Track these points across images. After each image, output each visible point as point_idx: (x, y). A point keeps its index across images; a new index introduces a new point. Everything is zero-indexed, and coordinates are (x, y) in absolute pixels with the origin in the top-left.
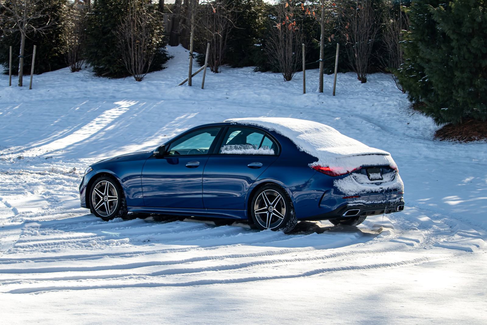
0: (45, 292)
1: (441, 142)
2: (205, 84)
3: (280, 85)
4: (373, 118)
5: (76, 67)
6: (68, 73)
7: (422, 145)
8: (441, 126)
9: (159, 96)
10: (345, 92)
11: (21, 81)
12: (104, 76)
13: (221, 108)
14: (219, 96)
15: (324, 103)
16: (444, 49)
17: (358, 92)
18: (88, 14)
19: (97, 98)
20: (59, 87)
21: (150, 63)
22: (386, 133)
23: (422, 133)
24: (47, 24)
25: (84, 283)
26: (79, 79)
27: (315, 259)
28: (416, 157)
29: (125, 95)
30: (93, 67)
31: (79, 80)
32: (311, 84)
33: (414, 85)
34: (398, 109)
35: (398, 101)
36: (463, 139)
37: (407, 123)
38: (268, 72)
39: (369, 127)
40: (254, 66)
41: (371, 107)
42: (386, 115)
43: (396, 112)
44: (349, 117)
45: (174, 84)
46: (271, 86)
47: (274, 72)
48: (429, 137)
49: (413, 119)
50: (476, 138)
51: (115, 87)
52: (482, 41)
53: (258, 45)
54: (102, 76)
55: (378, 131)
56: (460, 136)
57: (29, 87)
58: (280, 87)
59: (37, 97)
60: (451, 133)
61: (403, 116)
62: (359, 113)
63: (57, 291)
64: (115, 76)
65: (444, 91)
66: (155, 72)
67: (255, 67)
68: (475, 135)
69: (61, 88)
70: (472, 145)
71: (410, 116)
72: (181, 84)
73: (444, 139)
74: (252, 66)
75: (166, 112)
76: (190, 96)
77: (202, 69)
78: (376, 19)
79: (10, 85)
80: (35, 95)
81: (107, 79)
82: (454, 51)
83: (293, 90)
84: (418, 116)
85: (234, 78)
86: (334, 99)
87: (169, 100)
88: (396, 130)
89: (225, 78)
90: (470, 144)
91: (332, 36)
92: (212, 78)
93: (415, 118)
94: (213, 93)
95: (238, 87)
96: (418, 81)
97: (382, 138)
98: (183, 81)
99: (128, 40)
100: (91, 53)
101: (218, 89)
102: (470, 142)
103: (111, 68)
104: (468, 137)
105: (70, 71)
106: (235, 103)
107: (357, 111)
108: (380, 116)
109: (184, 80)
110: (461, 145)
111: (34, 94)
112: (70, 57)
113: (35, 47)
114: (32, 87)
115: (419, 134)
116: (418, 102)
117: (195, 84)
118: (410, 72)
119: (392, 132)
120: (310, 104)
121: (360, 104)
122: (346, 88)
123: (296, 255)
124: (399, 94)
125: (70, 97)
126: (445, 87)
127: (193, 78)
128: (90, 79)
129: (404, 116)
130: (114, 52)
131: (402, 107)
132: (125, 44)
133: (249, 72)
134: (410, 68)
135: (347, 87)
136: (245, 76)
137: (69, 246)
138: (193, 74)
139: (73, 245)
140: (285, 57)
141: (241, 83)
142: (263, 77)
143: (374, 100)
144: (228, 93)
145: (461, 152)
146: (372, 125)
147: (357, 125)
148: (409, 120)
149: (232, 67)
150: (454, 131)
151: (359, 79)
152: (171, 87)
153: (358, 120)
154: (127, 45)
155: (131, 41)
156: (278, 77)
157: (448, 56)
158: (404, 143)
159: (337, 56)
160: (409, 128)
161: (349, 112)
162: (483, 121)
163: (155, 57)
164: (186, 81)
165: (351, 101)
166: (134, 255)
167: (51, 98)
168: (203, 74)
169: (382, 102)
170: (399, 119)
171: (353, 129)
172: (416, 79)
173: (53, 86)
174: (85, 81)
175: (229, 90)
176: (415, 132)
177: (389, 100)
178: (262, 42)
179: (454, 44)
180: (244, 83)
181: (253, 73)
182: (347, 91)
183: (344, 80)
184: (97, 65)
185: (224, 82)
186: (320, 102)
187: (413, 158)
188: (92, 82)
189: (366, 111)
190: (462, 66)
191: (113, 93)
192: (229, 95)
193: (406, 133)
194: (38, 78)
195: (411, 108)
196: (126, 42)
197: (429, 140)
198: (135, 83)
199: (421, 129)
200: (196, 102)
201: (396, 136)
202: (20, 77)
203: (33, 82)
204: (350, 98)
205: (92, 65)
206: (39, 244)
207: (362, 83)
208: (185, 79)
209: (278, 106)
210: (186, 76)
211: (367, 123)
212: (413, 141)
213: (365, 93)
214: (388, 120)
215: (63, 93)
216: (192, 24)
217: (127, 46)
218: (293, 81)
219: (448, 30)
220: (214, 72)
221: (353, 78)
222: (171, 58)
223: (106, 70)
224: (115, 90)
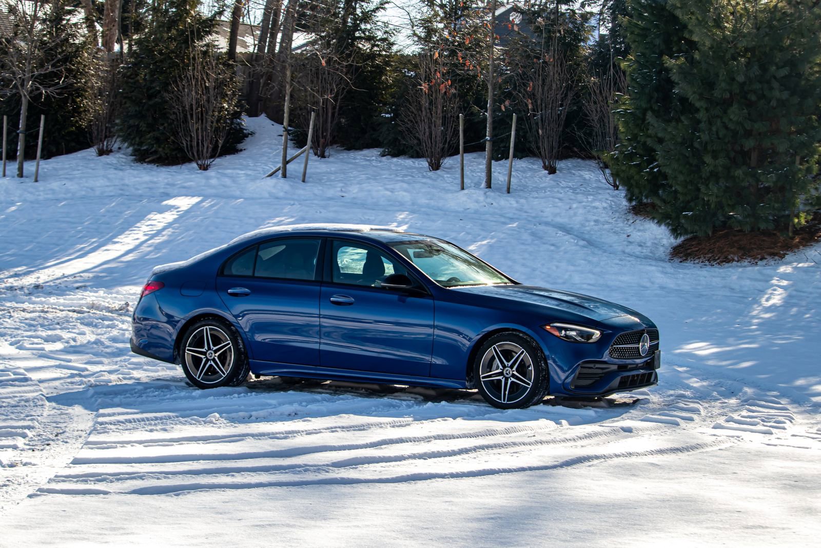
0: (189, 493)
1: (682, 264)
2: (307, 176)
3: (424, 177)
4: (572, 228)
5: (105, 148)
6: (93, 157)
7: (653, 268)
8: (680, 240)
9: (238, 193)
10: (524, 188)
11: (21, 169)
12: (150, 162)
13: (335, 212)
14: (331, 193)
15: (494, 204)
16: (686, 122)
17: (544, 188)
18: (123, 68)
19: (141, 196)
20: (81, 178)
21: (221, 142)
22: (596, 251)
23: (651, 250)
24: (61, 82)
25: (239, 479)
26: (110, 166)
27: (563, 441)
28: (647, 287)
29: (184, 191)
30: (131, 148)
31: (110, 168)
32: (470, 175)
33: (636, 177)
34: (611, 214)
35: (609, 202)
36: (715, 260)
37: (626, 236)
38: (402, 157)
39: (569, 242)
40: (381, 148)
41: (567, 210)
42: (592, 223)
43: (607, 218)
44: (535, 225)
45: (259, 175)
46: (410, 177)
47: (412, 157)
48: (663, 256)
49: (635, 229)
50: (736, 258)
51: (167, 178)
52: (745, 111)
53: (387, 116)
54: (145, 162)
55: (584, 247)
56: (710, 255)
57: (33, 178)
58: (424, 180)
59: (47, 194)
60: (697, 251)
61: (619, 225)
62: (549, 219)
63: (207, 491)
64: (167, 161)
65: (686, 187)
66: (228, 157)
67: (381, 150)
68: (734, 253)
69: (84, 180)
70: (730, 269)
71: (630, 225)
72: (270, 175)
73: (686, 260)
74: (377, 147)
75: (250, 218)
76: (286, 192)
77: (302, 153)
78: (570, 76)
79: (4, 175)
80: (43, 191)
81: (154, 167)
82: (702, 125)
83: (445, 185)
84: (642, 225)
85: (351, 166)
86: (509, 199)
87: (253, 199)
88: (611, 246)
89: (336, 165)
90: (728, 268)
91: (507, 103)
92: (317, 166)
93: (638, 228)
94: (321, 188)
95: (358, 179)
96: (642, 171)
97: (590, 258)
98: (272, 171)
99: (187, 106)
100: (129, 127)
101: (328, 183)
102: (727, 265)
103: (160, 149)
104: (723, 257)
105: (95, 154)
106: (356, 204)
107: (546, 217)
108: (583, 225)
109: (275, 169)
110: (713, 269)
111: (42, 189)
112: (96, 132)
113: (43, 117)
114: (38, 179)
115: (646, 251)
116: (640, 203)
117: (291, 175)
118: (631, 157)
119: (604, 248)
120: (473, 206)
121: (550, 206)
122: (525, 181)
123: (534, 436)
124: (608, 191)
125: (98, 193)
126: (688, 180)
127: (288, 166)
128: (128, 167)
129: (621, 225)
130: (166, 125)
131: (616, 211)
132: (183, 112)
133: (373, 156)
134: (629, 151)
135: (527, 180)
136: (368, 163)
137: (181, 422)
138: (288, 159)
139: (186, 421)
140: (431, 134)
141: (363, 173)
142: (396, 165)
143: (571, 199)
144: (343, 189)
145: (714, 279)
146: (573, 239)
147: (549, 239)
148: (629, 230)
149: (345, 149)
150: (700, 247)
151: (545, 168)
152: (254, 179)
153: (550, 230)
154: (187, 115)
155: (192, 109)
156: (418, 164)
157: (693, 133)
158: (625, 265)
159: (513, 133)
160: (630, 242)
161: (534, 217)
162: (746, 232)
163: (229, 133)
164: (279, 169)
165: (536, 202)
166: (290, 435)
167: (69, 195)
168: (304, 160)
169: (584, 204)
170: (612, 229)
171: (544, 244)
172: (639, 167)
173: (71, 176)
174: (121, 170)
175: (345, 184)
176: (640, 248)
177: (594, 200)
178: (393, 111)
179: (702, 115)
180: (367, 174)
181: (379, 159)
182: (528, 186)
183: (521, 169)
184: (138, 145)
185: (336, 173)
186: (488, 203)
187: (642, 289)
188: (131, 171)
189: (560, 216)
190: (714, 148)
191: (164, 188)
192: (345, 192)
193: (627, 250)
194: (46, 164)
195: (630, 212)
196: (184, 110)
197: (663, 261)
198: (198, 173)
199: (649, 244)
200: (296, 203)
201: (612, 255)
202: (19, 162)
203: (40, 171)
204: (533, 197)
205: (131, 145)
206: (134, 419)
207: (550, 173)
208: (275, 167)
209: (423, 209)
210: (277, 162)
211: (565, 235)
212: (639, 263)
213: (556, 190)
214: (596, 231)
215: (87, 188)
216: (287, 82)
217: (185, 116)
218: (444, 171)
219: (692, 95)
220: (319, 157)
221: (535, 167)
222: (251, 134)
223: (151, 153)
224: (168, 184)
